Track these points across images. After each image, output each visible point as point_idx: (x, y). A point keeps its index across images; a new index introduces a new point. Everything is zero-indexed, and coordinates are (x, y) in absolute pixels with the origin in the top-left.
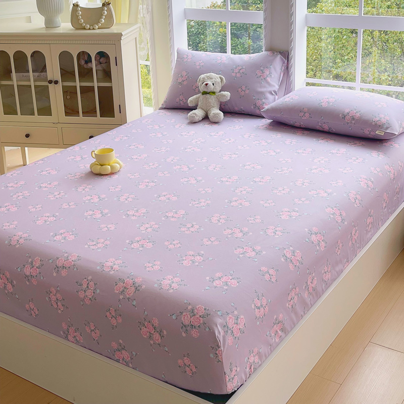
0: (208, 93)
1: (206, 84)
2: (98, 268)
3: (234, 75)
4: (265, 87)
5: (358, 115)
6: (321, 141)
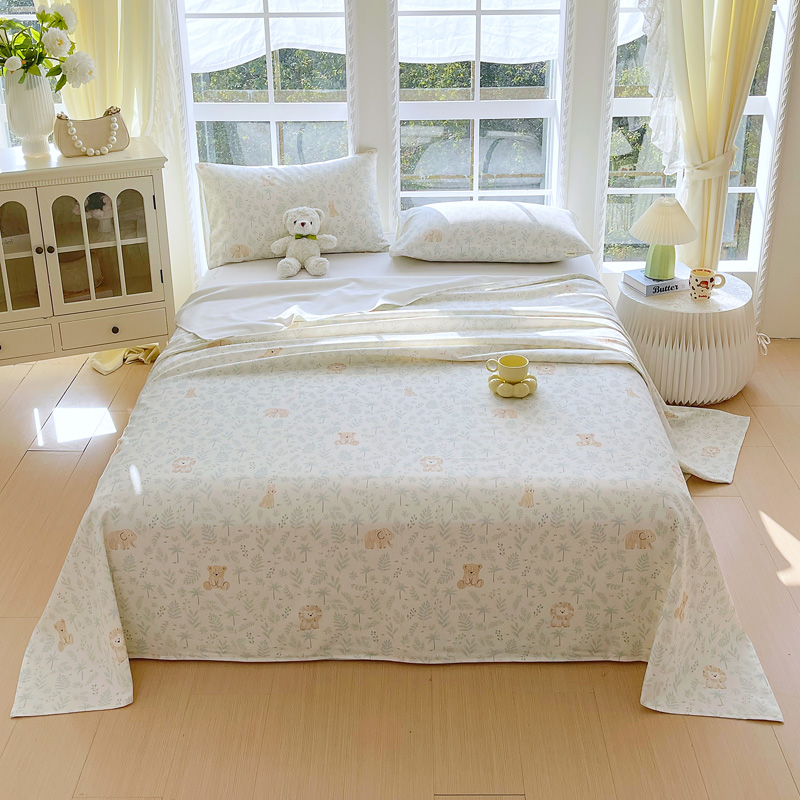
1: (303, 224)
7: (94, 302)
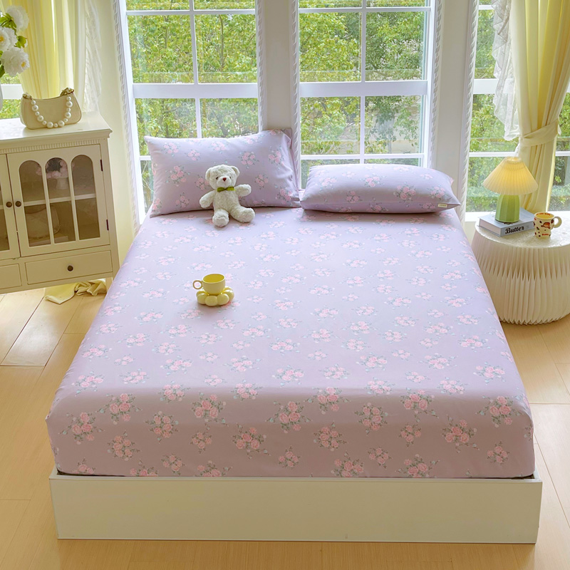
0: (226, 189)
1: (224, 179)
2: (369, 393)
3: (244, 163)
4: (283, 173)
5: (413, 190)
6: (381, 224)
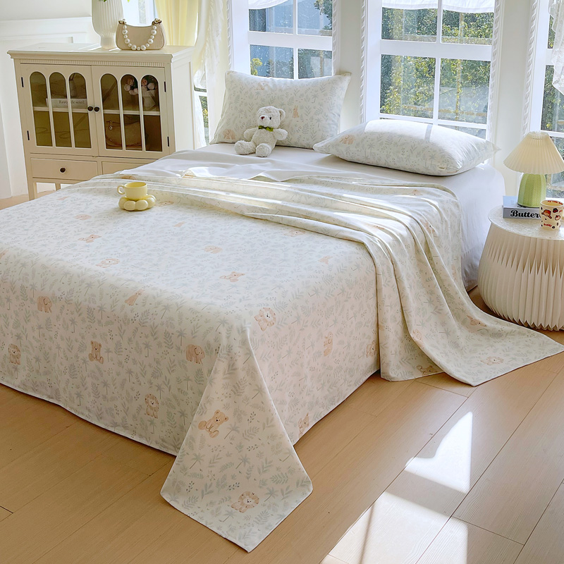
0: (265, 128)
7: (124, 151)
